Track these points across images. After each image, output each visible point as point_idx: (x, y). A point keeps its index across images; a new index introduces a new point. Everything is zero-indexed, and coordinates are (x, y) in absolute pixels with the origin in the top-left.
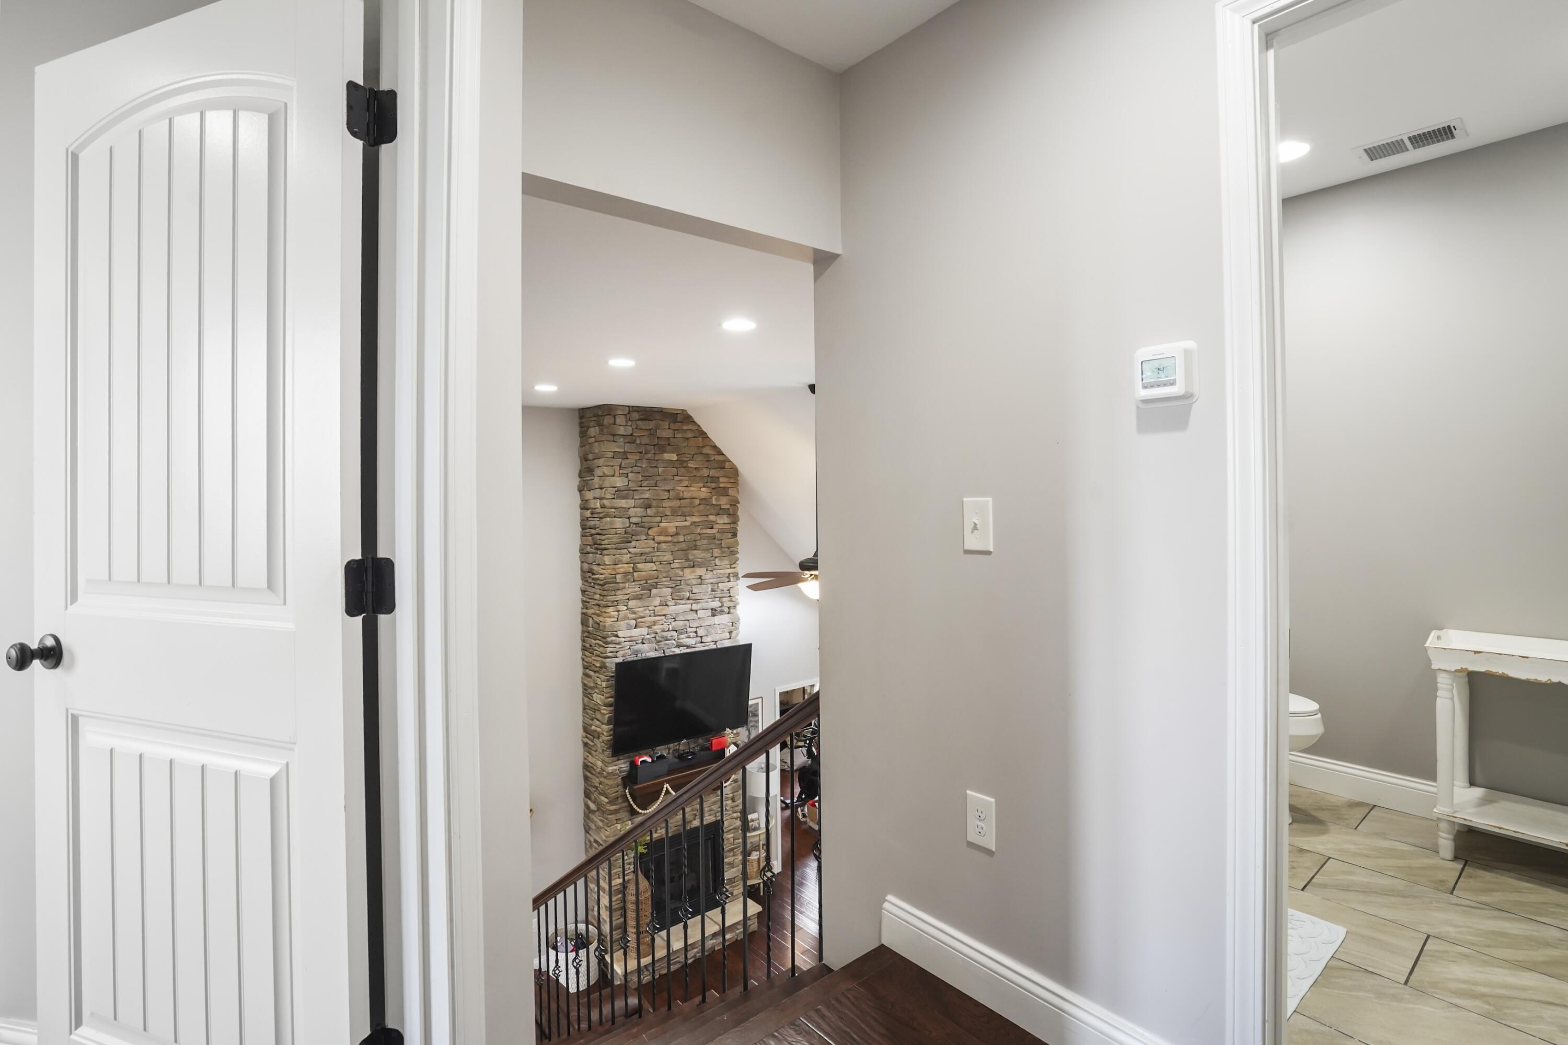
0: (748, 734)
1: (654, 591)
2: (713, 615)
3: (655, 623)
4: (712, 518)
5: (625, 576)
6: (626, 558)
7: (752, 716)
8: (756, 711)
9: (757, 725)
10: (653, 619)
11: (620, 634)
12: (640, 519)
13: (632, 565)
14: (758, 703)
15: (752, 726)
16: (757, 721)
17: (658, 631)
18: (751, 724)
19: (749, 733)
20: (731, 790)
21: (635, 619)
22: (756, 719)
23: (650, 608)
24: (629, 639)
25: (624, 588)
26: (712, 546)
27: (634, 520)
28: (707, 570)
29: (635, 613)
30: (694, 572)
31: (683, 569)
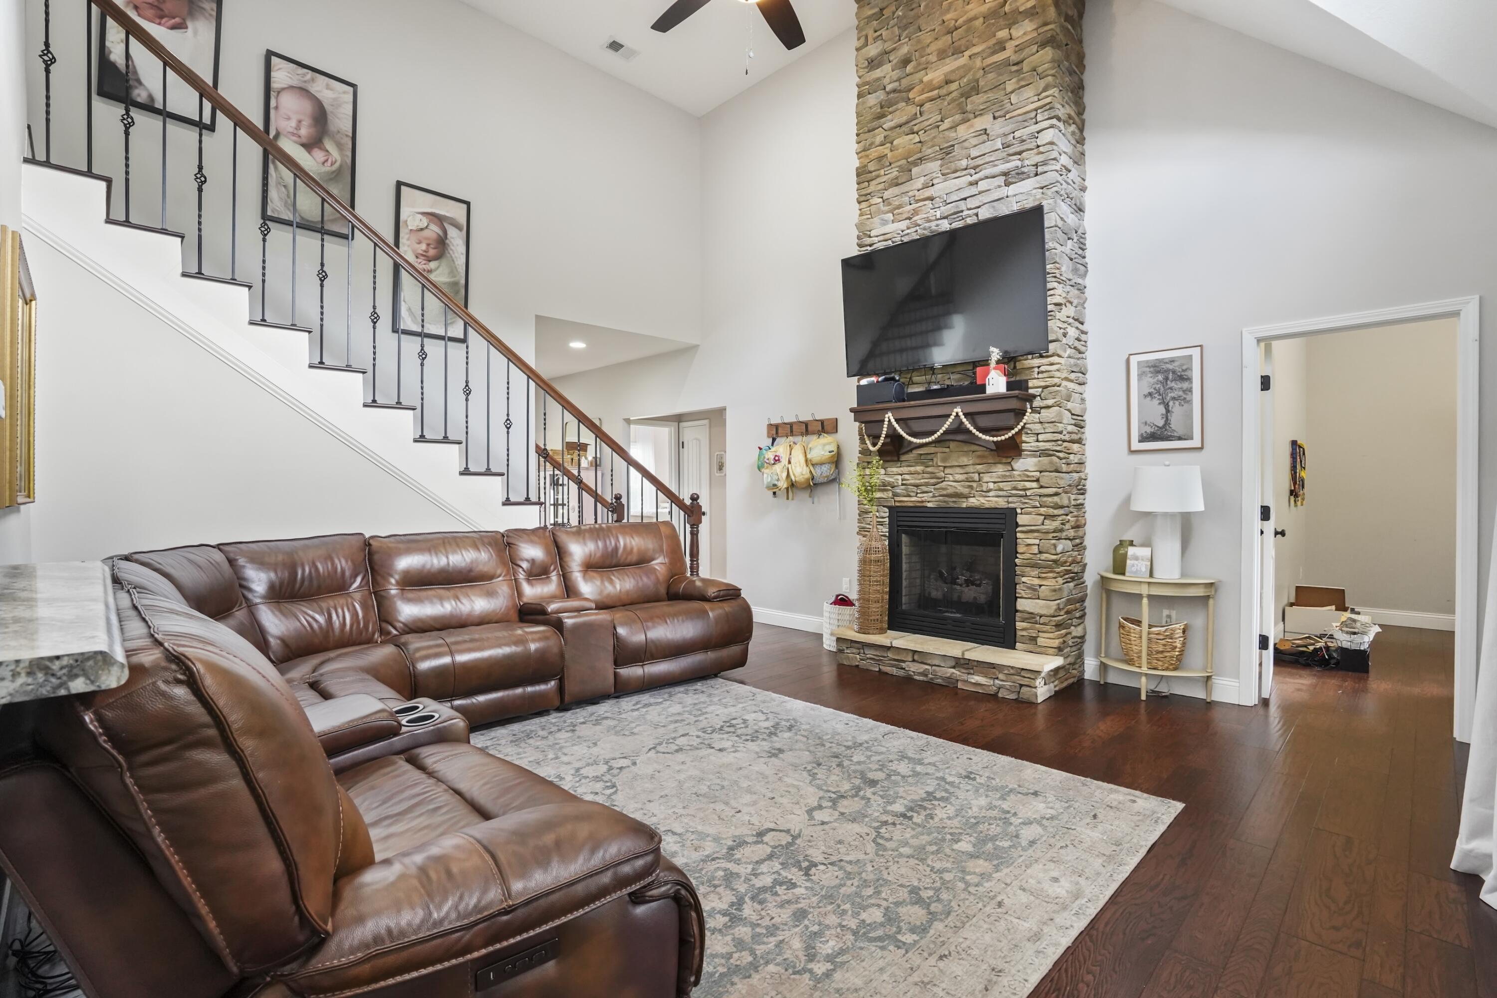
0: (1164, 411)
1: (915, 170)
2: (1007, 184)
3: (916, 212)
4: (1002, 34)
5: (880, 161)
6: (879, 139)
7: (1174, 380)
8: (1184, 371)
9: (1188, 398)
10: (914, 206)
11: (873, 233)
12: (897, 84)
13: (888, 145)
14: (1191, 356)
15: (1174, 399)
16: (1190, 390)
17: (919, 222)
18: (1172, 395)
19: (1168, 411)
20: (1036, 465)
21: (892, 211)
22: (1185, 385)
23: (911, 194)
24: (881, 238)
25: (878, 176)
26: (1005, 77)
27: (889, 88)
28: (995, 118)
29: (890, 204)
30: (972, 126)
31: (953, 127)
